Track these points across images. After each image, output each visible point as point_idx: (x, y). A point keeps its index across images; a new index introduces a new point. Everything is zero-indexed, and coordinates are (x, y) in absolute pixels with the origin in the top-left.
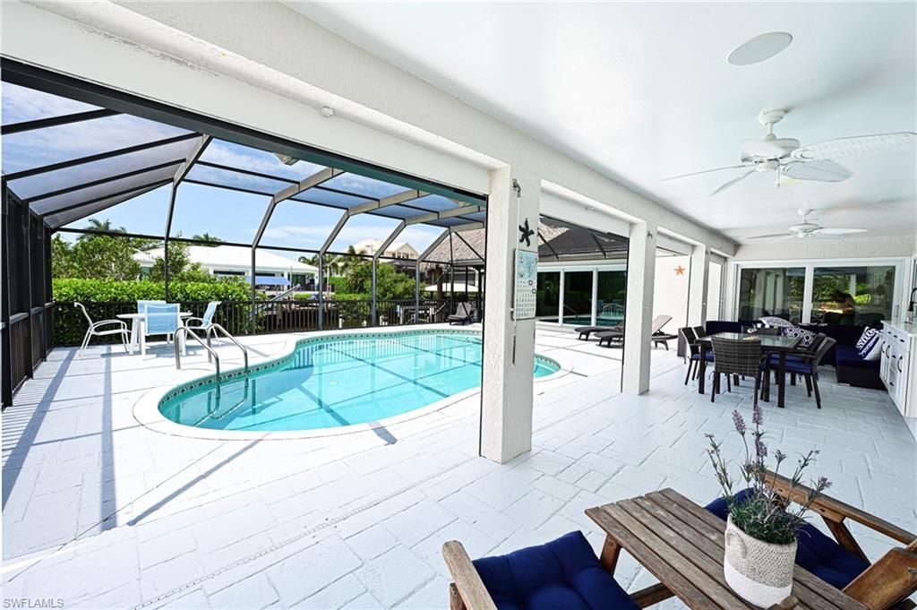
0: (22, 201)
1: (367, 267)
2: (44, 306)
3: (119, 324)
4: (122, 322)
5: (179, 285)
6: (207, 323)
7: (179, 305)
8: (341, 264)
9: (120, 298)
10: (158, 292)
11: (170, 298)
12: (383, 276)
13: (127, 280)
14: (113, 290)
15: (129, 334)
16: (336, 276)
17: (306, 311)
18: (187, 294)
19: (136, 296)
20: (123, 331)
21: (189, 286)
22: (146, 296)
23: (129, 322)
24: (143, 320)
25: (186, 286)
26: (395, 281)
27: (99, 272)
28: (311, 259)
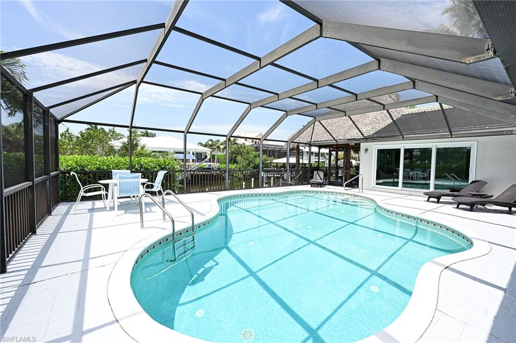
0: (28, 91)
1: (238, 148)
2: (50, 175)
3: (101, 188)
4: (102, 187)
5: (137, 159)
6: (157, 186)
7: (140, 174)
8: (222, 147)
9: (102, 167)
10: (124, 164)
11: (132, 169)
12: (248, 153)
13: (106, 156)
14: (98, 162)
15: (107, 195)
16: (219, 153)
17: (204, 175)
18: (142, 165)
19: (111, 166)
20: (103, 192)
21: (143, 160)
22: (118, 167)
23: (106, 186)
24: (116, 185)
25: (141, 160)
26: (255, 157)
27: (91, 152)
28: (204, 144)
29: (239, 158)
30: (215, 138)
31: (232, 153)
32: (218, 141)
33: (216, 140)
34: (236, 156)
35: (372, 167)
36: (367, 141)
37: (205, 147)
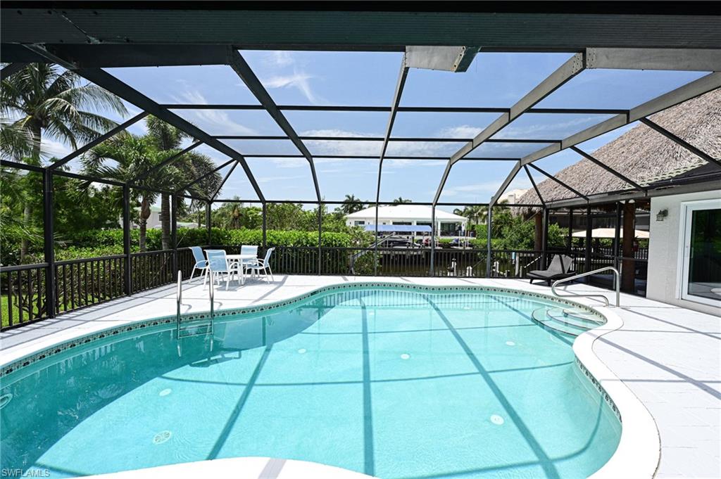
1: (506, 215)
16: (480, 223)
28: (463, 211)
29: (506, 229)
31: (497, 222)
34: (502, 227)
35: (677, 251)
36: (646, 195)
37: (461, 215)
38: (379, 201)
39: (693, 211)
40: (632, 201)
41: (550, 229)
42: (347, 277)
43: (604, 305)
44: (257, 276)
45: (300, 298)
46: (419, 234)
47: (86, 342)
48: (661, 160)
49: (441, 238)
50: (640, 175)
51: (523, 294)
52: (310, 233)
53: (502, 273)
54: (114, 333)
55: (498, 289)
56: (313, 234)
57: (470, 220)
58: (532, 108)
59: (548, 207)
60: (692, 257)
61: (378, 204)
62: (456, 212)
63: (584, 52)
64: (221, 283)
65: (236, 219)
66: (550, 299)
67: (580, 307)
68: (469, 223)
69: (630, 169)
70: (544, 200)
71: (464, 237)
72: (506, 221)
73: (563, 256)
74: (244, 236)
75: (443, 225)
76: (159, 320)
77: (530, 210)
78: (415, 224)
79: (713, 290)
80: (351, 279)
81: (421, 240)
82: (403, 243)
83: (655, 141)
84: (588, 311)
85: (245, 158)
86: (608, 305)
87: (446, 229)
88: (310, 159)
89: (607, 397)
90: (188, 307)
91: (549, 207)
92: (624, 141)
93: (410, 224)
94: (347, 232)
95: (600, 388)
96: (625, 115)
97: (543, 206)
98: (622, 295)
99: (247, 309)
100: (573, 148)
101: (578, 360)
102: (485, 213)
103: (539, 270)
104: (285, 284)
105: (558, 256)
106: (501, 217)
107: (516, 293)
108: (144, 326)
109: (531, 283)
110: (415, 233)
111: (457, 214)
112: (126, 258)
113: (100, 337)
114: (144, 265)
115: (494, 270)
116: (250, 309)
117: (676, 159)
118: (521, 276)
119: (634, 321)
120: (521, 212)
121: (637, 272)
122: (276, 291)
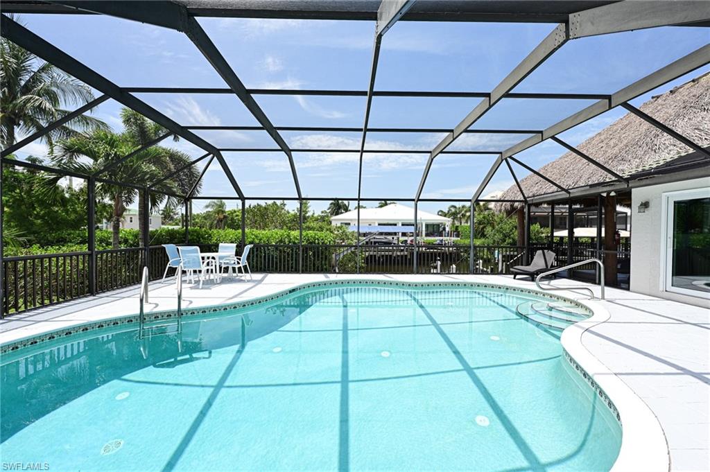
1: (489, 215)
28: (447, 212)
29: (488, 230)
30: (458, 204)
31: (480, 223)
32: (463, 207)
33: (460, 206)
34: (484, 227)
35: (660, 242)
36: (628, 186)
37: (445, 216)
38: (361, 197)
39: (675, 202)
40: (613, 194)
41: (531, 227)
42: (328, 275)
43: (590, 298)
44: (235, 275)
45: (278, 296)
46: (404, 234)
47: (32, 343)
48: (640, 153)
49: (426, 238)
50: (620, 167)
51: (507, 289)
52: (293, 232)
53: (485, 269)
54: (67, 334)
55: (482, 285)
56: (295, 233)
57: (453, 221)
58: (510, 92)
59: (529, 203)
60: (675, 248)
61: (359, 200)
62: (440, 213)
63: (567, 22)
64: (196, 282)
65: (221, 221)
66: (534, 294)
67: (565, 300)
68: (453, 224)
69: (610, 162)
70: (526, 196)
71: (448, 238)
72: (489, 221)
73: (546, 251)
74: (226, 236)
75: (427, 226)
76: (120, 319)
77: (512, 206)
78: (400, 225)
79: (694, 283)
80: (333, 277)
81: (406, 241)
82: (388, 244)
83: (633, 135)
84: (573, 304)
85: (221, 152)
86: (593, 298)
87: (431, 229)
88: (288, 153)
89: (601, 392)
90: (155, 306)
91: (531, 202)
92: (602, 137)
93: (395, 225)
94: (332, 232)
95: (593, 383)
96: (607, 101)
97: (525, 201)
98: (607, 289)
99: (218, 307)
100: (553, 138)
101: (567, 353)
102: (468, 214)
103: (522, 265)
104: (264, 282)
105: (541, 251)
106: (484, 217)
107: (500, 288)
108: (102, 326)
109: (514, 278)
110: (400, 234)
111: (441, 215)
112: (90, 255)
113: (50, 338)
114: (116, 265)
115: (478, 267)
116: (222, 307)
117: (655, 152)
118: (504, 272)
119: (620, 313)
120: (503, 208)
121: (619, 267)
122: (253, 289)
